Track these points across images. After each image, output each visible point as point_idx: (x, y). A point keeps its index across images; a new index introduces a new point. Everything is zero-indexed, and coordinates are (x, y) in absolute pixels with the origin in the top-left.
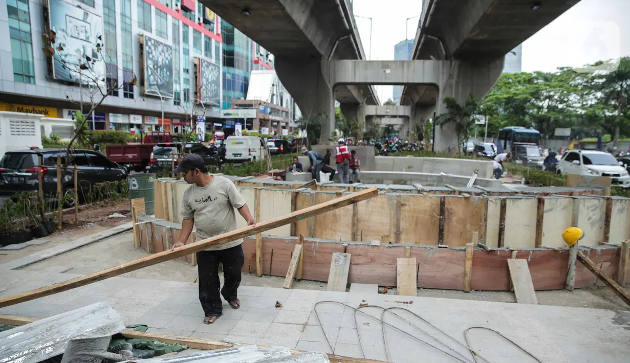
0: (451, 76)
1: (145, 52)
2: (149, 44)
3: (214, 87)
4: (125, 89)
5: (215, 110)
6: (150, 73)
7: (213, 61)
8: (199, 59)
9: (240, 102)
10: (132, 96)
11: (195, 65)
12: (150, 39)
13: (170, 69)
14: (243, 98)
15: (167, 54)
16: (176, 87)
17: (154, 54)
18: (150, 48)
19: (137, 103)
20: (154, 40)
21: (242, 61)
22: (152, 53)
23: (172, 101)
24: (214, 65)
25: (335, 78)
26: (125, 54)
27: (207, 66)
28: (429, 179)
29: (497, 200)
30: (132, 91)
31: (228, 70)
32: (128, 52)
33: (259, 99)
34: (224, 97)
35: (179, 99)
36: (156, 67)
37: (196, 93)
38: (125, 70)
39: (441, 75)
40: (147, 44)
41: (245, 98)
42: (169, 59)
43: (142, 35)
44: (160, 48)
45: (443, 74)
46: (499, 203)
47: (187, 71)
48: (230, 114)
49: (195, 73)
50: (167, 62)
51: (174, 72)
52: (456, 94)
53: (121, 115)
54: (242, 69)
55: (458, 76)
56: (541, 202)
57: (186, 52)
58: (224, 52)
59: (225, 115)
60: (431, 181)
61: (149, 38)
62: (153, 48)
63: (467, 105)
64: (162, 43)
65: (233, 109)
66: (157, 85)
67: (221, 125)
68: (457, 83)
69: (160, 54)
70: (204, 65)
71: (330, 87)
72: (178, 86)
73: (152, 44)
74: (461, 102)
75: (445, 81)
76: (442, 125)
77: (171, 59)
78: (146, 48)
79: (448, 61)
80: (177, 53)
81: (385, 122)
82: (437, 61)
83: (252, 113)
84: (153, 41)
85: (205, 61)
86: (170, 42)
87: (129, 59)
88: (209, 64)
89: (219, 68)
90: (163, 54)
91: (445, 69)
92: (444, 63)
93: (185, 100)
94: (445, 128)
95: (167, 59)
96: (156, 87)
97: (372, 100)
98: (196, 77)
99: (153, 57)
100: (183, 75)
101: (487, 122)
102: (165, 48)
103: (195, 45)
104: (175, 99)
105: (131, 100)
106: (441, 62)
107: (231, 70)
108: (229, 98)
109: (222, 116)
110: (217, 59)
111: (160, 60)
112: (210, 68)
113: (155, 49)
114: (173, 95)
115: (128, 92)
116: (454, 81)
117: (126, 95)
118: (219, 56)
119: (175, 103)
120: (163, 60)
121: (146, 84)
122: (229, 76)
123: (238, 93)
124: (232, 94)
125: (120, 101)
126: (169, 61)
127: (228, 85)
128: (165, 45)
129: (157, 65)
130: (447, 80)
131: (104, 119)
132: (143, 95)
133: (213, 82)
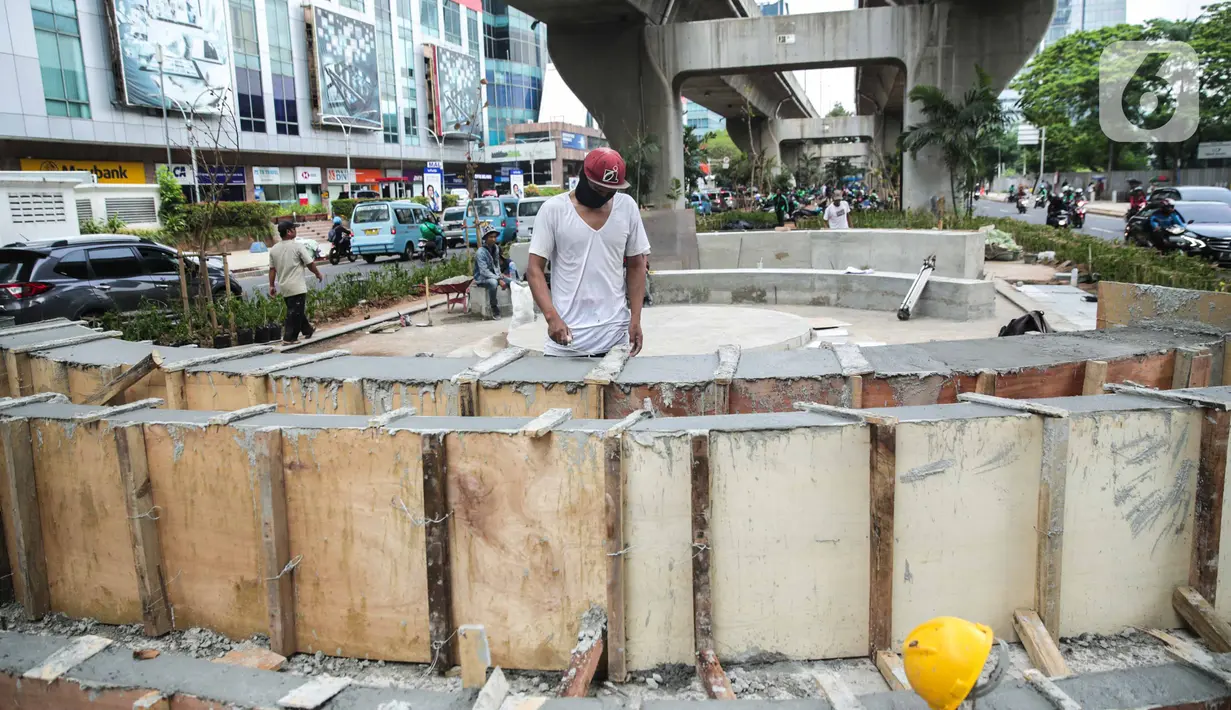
0: (931, 40)
1: (316, 39)
2: (324, 22)
3: (468, 102)
4: (279, 116)
5: (474, 147)
6: (328, 81)
7: (465, 49)
8: (433, 47)
9: (522, 129)
10: (294, 131)
11: (427, 60)
12: (325, 14)
13: (371, 70)
14: (530, 121)
15: (362, 42)
16: (386, 107)
17: (335, 41)
18: (326, 31)
19: (308, 142)
20: (334, 14)
21: (526, 45)
22: (330, 41)
23: (381, 135)
24: (465, 57)
25: (675, 63)
26: (276, 48)
27: (452, 61)
28: (818, 284)
29: (674, 444)
30: (295, 120)
31: (498, 66)
32: (283, 43)
33: (560, 120)
34: (492, 121)
35: (395, 129)
36: (341, 69)
37: (430, 116)
38: (277, 78)
39: (909, 39)
40: (319, 25)
41: (536, 120)
42: (368, 50)
43: (309, 7)
44: (348, 30)
45: (914, 35)
46: (684, 454)
47: (411, 72)
48: (505, 155)
49: (427, 76)
50: (364, 58)
51: (381, 76)
52: (946, 79)
53: (277, 169)
54: (526, 62)
55: (949, 39)
56: (882, 441)
57: (408, 35)
58: (488, 29)
59: (494, 156)
60: (820, 290)
61: (323, 10)
62: (331, 31)
63: (970, 100)
64: (351, 20)
65: (509, 143)
66: (345, 104)
67: (489, 177)
68: (947, 54)
69: (349, 43)
70: (444, 58)
71: (667, 82)
72: (392, 103)
73: (329, 24)
74: (954, 96)
75: (918, 50)
76: (914, 150)
77: (373, 51)
78: (318, 33)
79: (925, 7)
80: (387, 38)
81: (829, 152)
82: (901, 8)
83: (545, 150)
84: (331, 18)
85: (445, 51)
86: (369, 16)
87: (285, 56)
88: (455, 56)
89: (478, 64)
90: (353, 42)
91: (918, 25)
92: (914, 9)
93: (407, 131)
94: (921, 154)
95: (363, 51)
96: (343, 109)
97: (793, 108)
98: (429, 83)
99: (334, 48)
100: (402, 82)
101: (1043, 139)
102: (358, 29)
103: (424, 19)
104: (386, 129)
105: (293, 138)
106: (907, 10)
107: (505, 65)
108: (503, 120)
109: (489, 159)
110: (473, 46)
111: (348, 54)
112: (459, 63)
113: (336, 34)
114: (382, 123)
115: (287, 123)
116: (938, 51)
117: (281, 129)
118: (476, 39)
119: (387, 138)
120: (354, 53)
121: (322, 103)
122: (500, 79)
123: (521, 112)
124: (507, 113)
125: (271, 141)
126: (368, 56)
127: (498, 95)
128: (358, 24)
129: (343, 63)
130: (924, 51)
131: (242, 178)
132: (317, 126)
133: (468, 90)
